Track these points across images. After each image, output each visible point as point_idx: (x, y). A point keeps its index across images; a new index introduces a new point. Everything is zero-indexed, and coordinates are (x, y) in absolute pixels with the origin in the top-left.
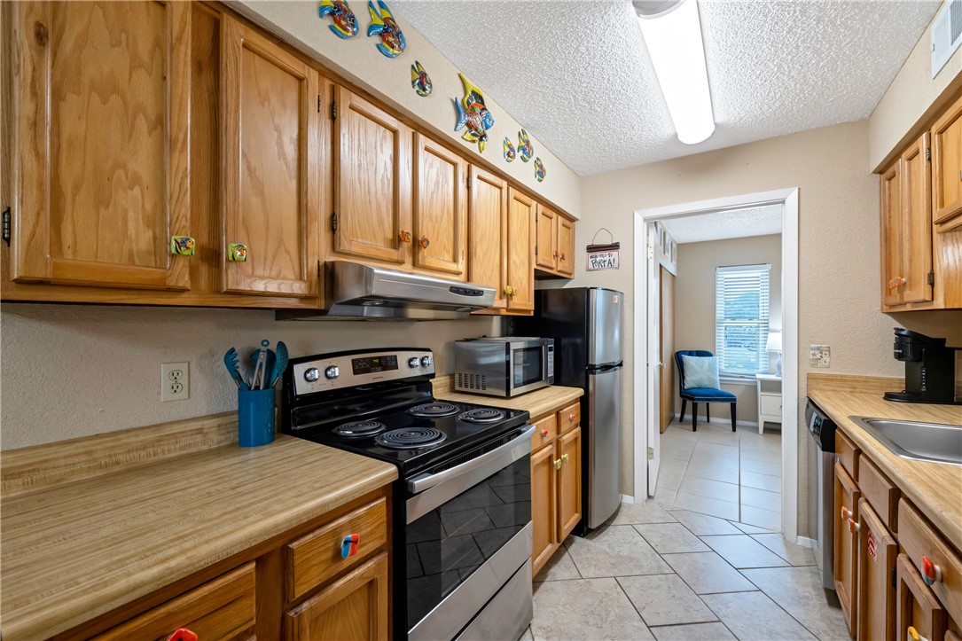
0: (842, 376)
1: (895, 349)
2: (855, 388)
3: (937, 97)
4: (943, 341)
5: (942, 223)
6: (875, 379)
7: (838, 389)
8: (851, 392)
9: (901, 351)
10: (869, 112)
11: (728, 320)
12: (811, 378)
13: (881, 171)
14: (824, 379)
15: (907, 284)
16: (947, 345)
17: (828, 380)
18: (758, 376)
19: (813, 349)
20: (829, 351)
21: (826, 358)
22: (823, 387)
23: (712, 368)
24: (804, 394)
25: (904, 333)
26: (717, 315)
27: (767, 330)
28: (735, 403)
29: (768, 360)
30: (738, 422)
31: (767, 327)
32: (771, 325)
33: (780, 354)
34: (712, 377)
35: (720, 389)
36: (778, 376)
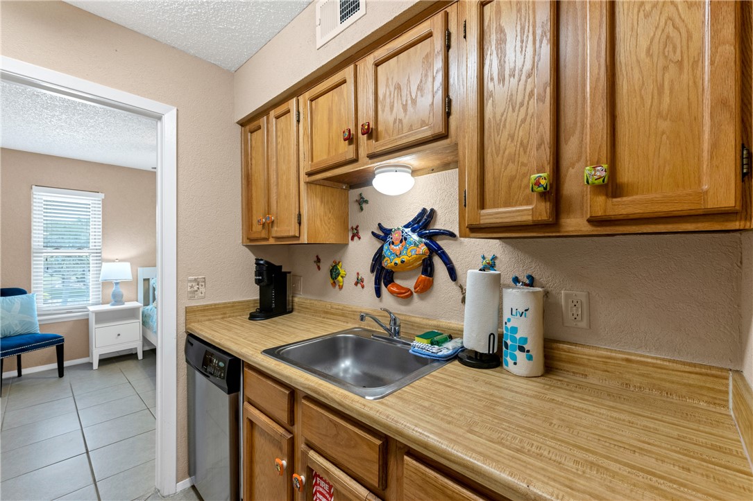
0: (215, 305)
1: (256, 276)
2: (225, 314)
3: (321, 65)
4: (280, 267)
5: (309, 174)
6: (239, 302)
7: (212, 318)
8: (223, 318)
9: (260, 278)
10: (237, 66)
11: (49, 250)
12: (188, 311)
13: (243, 123)
14: (201, 310)
15: (275, 222)
16: (283, 270)
17: (204, 310)
18: (91, 308)
19: (191, 281)
20: (205, 282)
21: (202, 289)
22: (200, 318)
23: (28, 308)
24: (183, 329)
25: (262, 262)
26: (33, 243)
27: (100, 260)
28: (63, 344)
29: (101, 289)
30: (66, 364)
31: (100, 256)
32: (105, 255)
33: (117, 284)
34: (27, 320)
35: (39, 332)
36: (113, 305)
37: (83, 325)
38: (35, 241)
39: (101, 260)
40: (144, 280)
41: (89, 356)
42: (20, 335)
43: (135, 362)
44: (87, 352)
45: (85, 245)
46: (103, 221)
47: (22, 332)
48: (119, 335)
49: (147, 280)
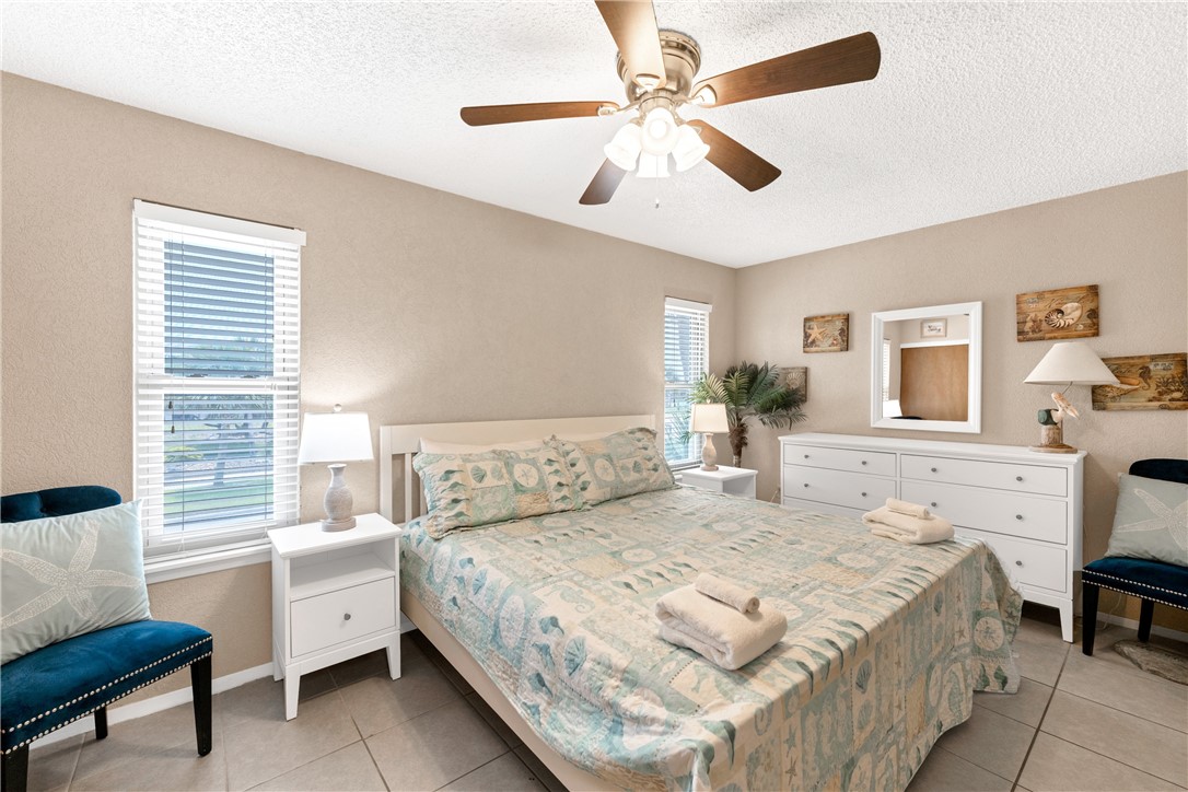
11: (179, 379)
18: (279, 542)
27: (295, 406)
28: (210, 658)
29: (297, 483)
30: (219, 685)
31: (295, 397)
32: (310, 395)
33: (338, 471)
34: (116, 584)
35: (148, 614)
36: (329, 529)
37: (259, 577)
38: (143, 355)
39: (301, 409)
40: (395, 457)
41: (270, 659)
42: (98, 631)
43: (383, 682)
44: (266, 646)
45: (261, 367)
46: (304, 304)
47: (102, 623)
48: (347, 617)
49: (398, 458)
